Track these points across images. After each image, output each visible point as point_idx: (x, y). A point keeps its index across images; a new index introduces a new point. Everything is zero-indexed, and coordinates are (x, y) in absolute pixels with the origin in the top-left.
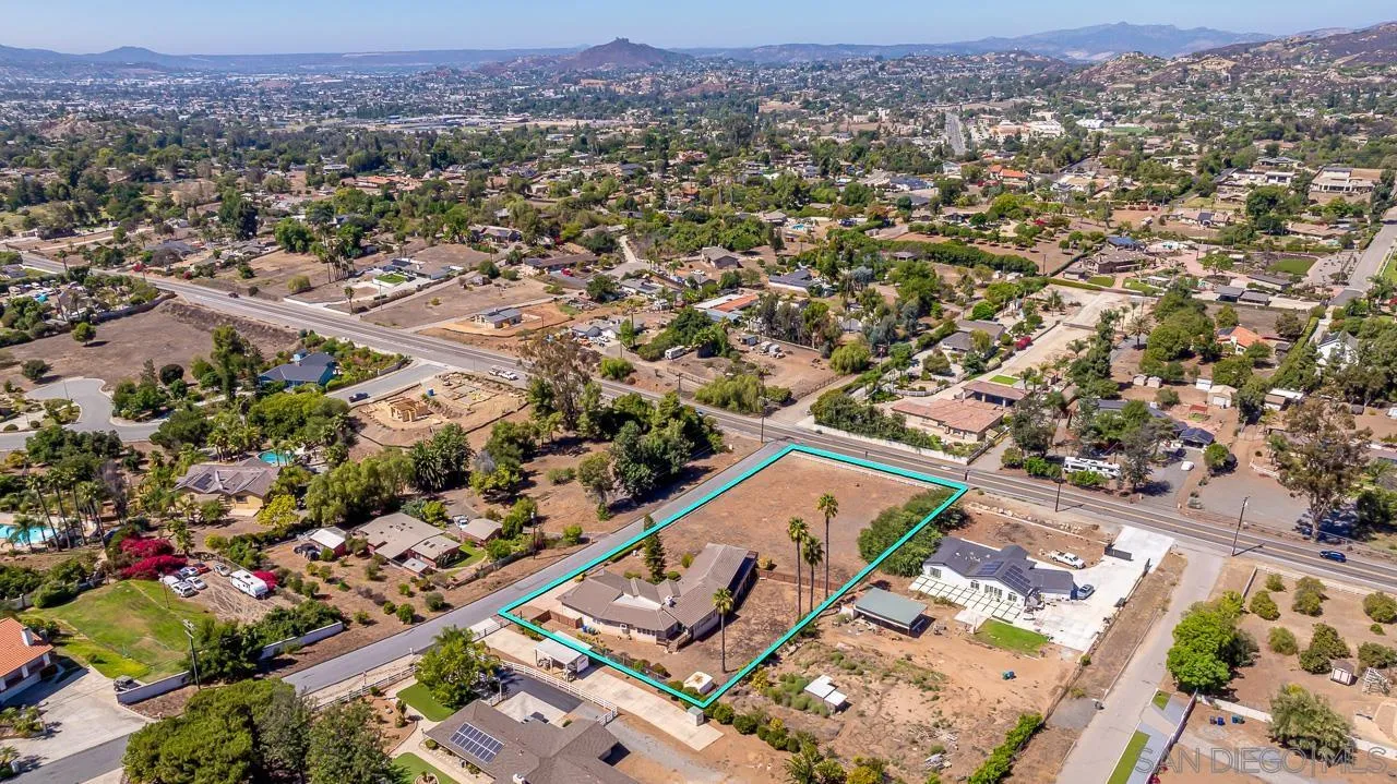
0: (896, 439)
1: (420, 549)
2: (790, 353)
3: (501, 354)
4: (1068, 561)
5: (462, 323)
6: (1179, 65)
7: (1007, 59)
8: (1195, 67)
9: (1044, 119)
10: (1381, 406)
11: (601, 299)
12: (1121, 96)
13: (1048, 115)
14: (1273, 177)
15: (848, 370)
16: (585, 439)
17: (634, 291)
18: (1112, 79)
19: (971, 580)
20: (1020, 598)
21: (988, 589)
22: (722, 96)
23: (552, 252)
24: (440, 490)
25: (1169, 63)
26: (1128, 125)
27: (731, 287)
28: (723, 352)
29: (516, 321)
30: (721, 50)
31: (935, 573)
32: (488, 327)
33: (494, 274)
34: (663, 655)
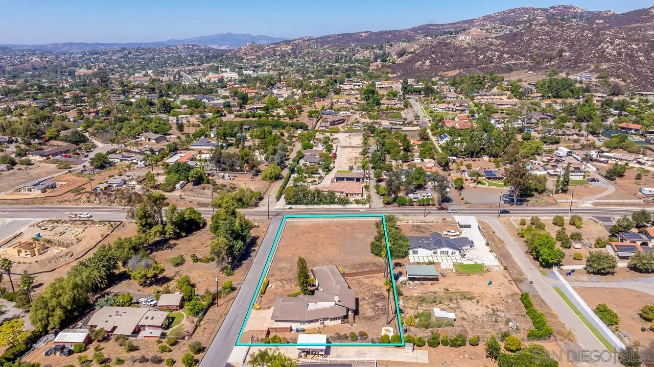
0: (331, 203)
1: (144, 322)
2: (235, 176)
3: (62, 205)
4: (453, 234)
5: (9, 194)
6: (271, 48)
7: (188, 48)
8: (278, 49)
9: (226, 72)
10: (479, 157)
11: (102, 167)
12: (253, 61)
13: (228, 70)
14: (356, 85)
15: (273, 179)
16: (170, 239)
17: (119, 161)
18: (245, 54)
19: (433, 251)
20: (457, 252)
21: (442, 253)
22: (46, 68)
23: (43, 147)
24: (105, 289)
25: (267, 47)
26: (262, 73)
27: (173, 151)
28: (205, 181)
29: (53, 187)
30: (25, 46)
31: (415, 253)
32: (36, 193)
33: (13, 163)
34: (350, 328)
